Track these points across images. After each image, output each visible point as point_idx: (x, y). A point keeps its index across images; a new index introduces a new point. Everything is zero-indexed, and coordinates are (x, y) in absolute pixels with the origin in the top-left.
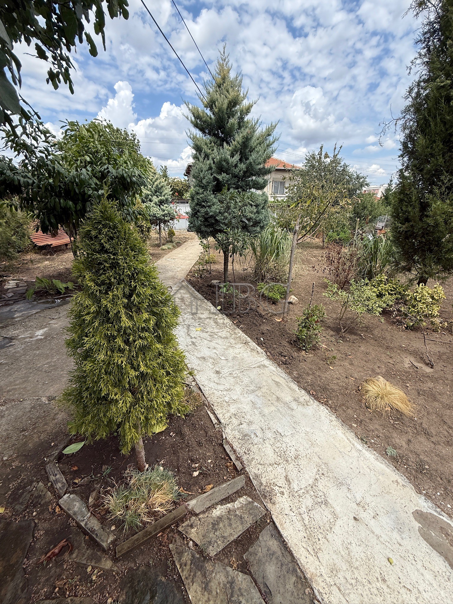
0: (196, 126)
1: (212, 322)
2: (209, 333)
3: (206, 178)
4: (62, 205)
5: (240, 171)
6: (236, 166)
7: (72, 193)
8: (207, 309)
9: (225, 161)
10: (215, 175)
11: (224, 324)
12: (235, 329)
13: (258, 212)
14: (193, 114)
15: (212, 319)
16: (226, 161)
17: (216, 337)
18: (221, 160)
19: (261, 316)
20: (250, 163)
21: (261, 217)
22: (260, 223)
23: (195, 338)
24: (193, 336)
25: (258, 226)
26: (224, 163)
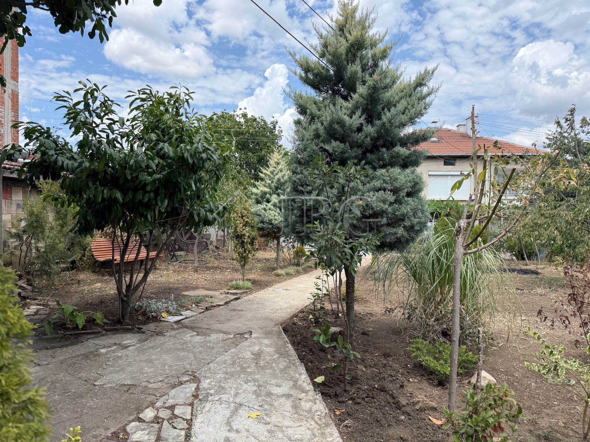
0: (306, 81)
1: (288, 404)
2: (269, 427)
3: (309, 149)
4: (105, 196)
5: (366, 137)
6: (359, 129)
7: (121, 181)
8: (291, 378)
9: (338, 123)
10: (322, 145)
11: (310, 411)
12: (327, 425)
13: (398, 201)
14: (301, 66)
15: (291, 399)
16: (341, 123)
17: (280, 435)
18: (332, 122)
19: (398, 406)
20: (384, 124)
21: (405, 209)
22: (403, 220)
23: (238, 431)
24: (235, 428)
25: (400, 226)
26: (336, 126)
